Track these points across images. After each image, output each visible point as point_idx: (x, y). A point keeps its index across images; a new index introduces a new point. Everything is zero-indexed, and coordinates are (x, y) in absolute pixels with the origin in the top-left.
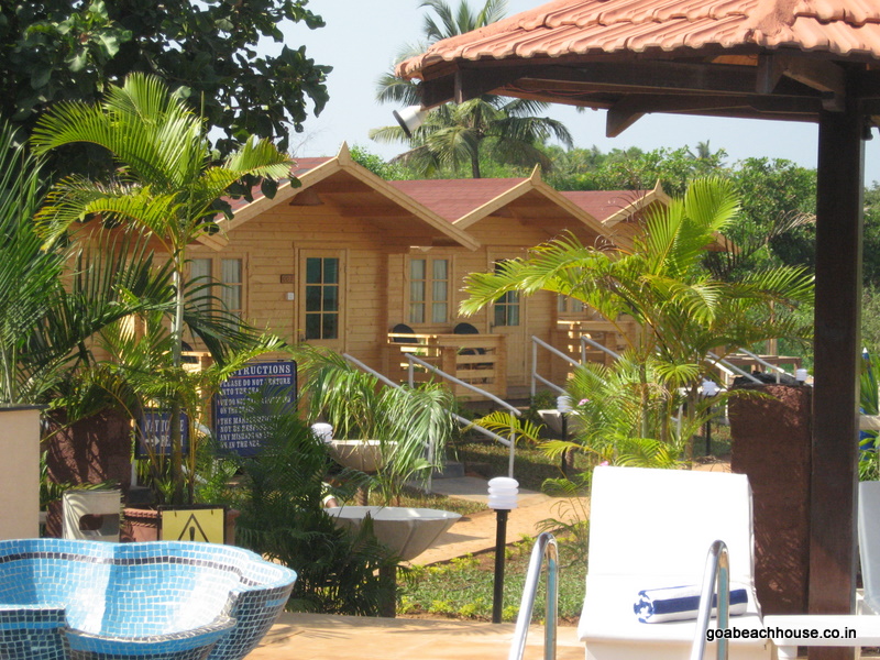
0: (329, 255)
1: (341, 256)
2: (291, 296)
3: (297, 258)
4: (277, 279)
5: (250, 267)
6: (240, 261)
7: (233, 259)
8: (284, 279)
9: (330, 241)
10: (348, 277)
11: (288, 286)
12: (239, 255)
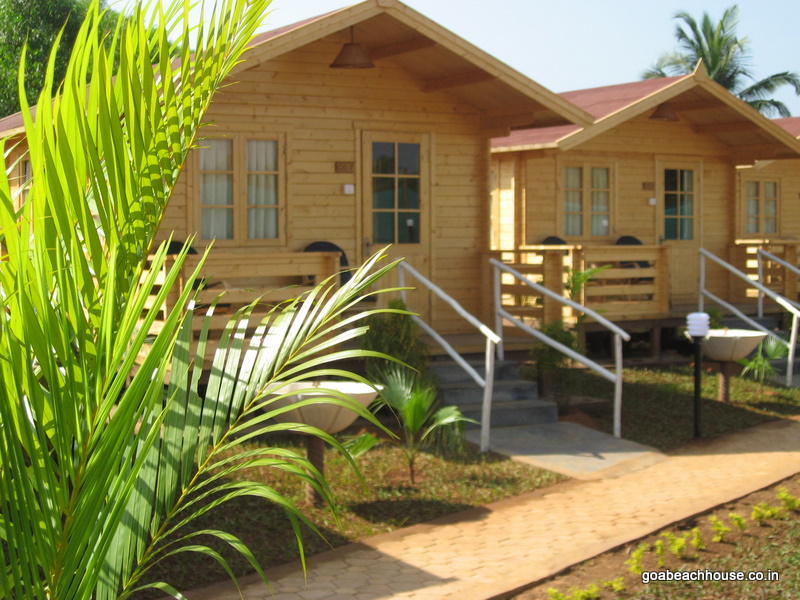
0: (406, 139)
1: (423, 141)
2: (349, 189)
3: (358, 142)
4: (331, 167)
5: (289, 152)
6: (276, 143)
7: (266, 140)
8: (341, 167)
9: (407, 122)
10: (433, 168)
11: (347, 177)
12: (274, 136)
